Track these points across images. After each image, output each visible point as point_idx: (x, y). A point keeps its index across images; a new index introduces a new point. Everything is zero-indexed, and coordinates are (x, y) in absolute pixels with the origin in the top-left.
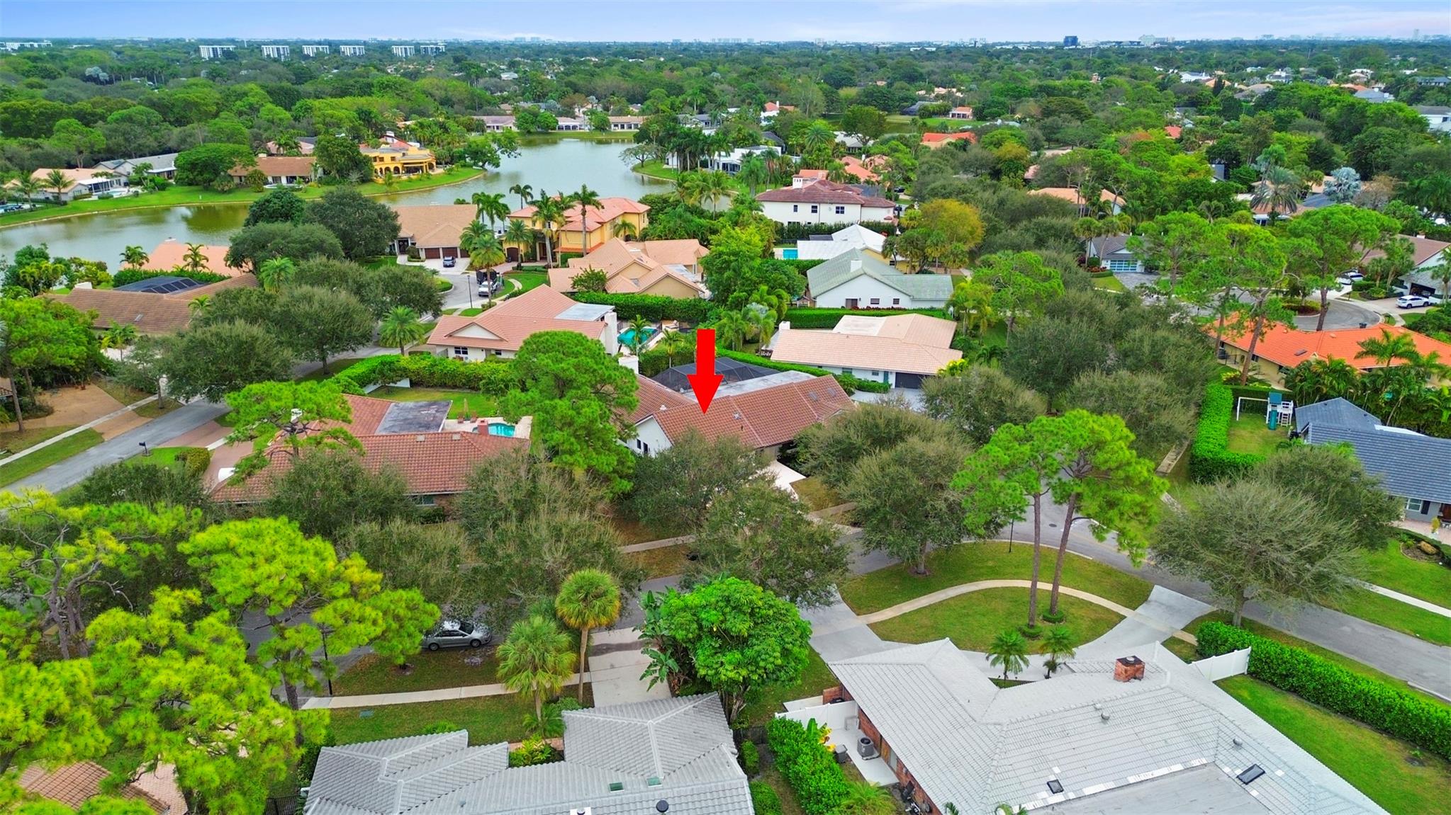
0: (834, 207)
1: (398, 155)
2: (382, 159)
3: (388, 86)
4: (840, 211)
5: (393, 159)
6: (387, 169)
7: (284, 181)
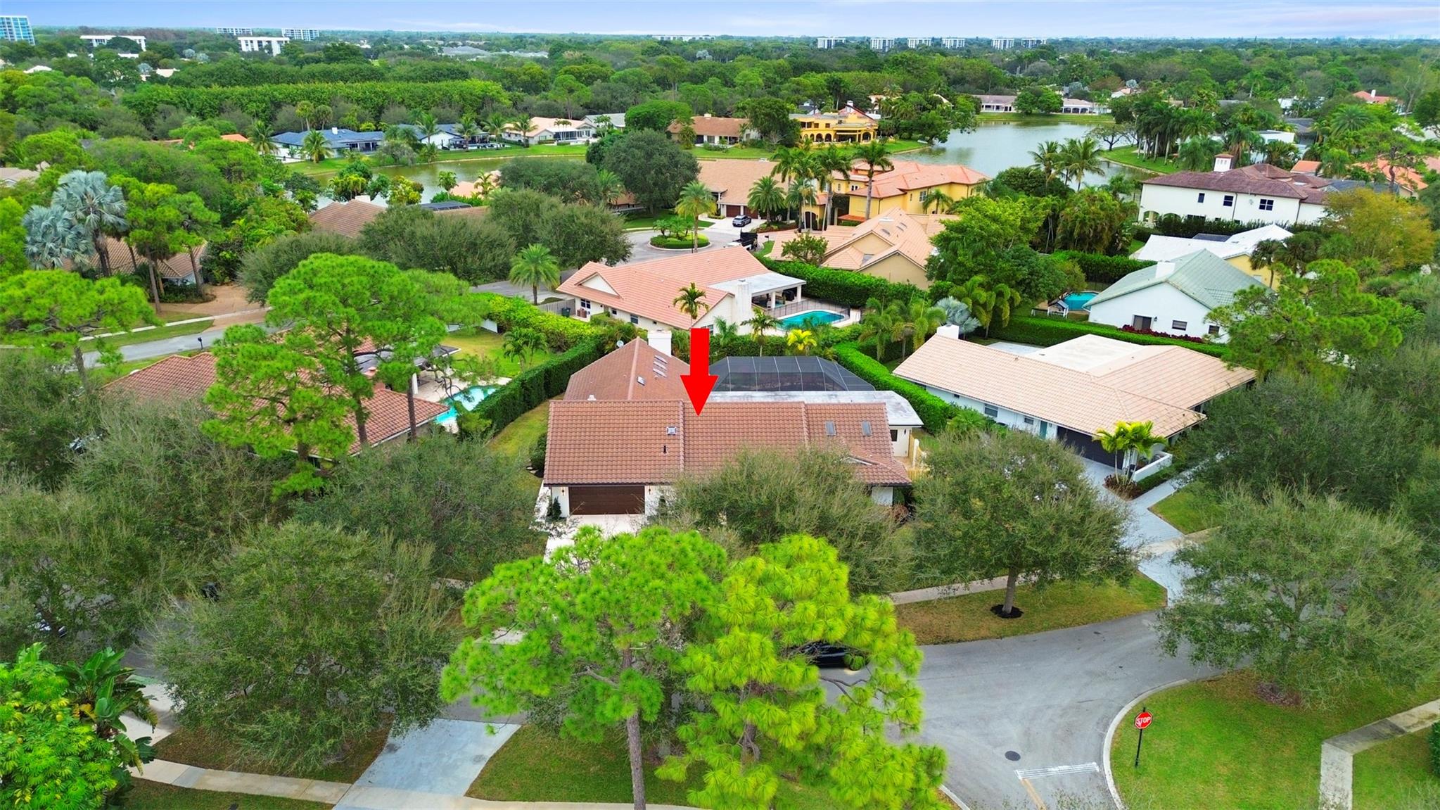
0: (1257, 200)
1: (833, 123)
2: (817, 125)
3: (901, 62)
4: (1266, 205)
5: (828, 125)
6: (819, 136)
7: (717, 140)
